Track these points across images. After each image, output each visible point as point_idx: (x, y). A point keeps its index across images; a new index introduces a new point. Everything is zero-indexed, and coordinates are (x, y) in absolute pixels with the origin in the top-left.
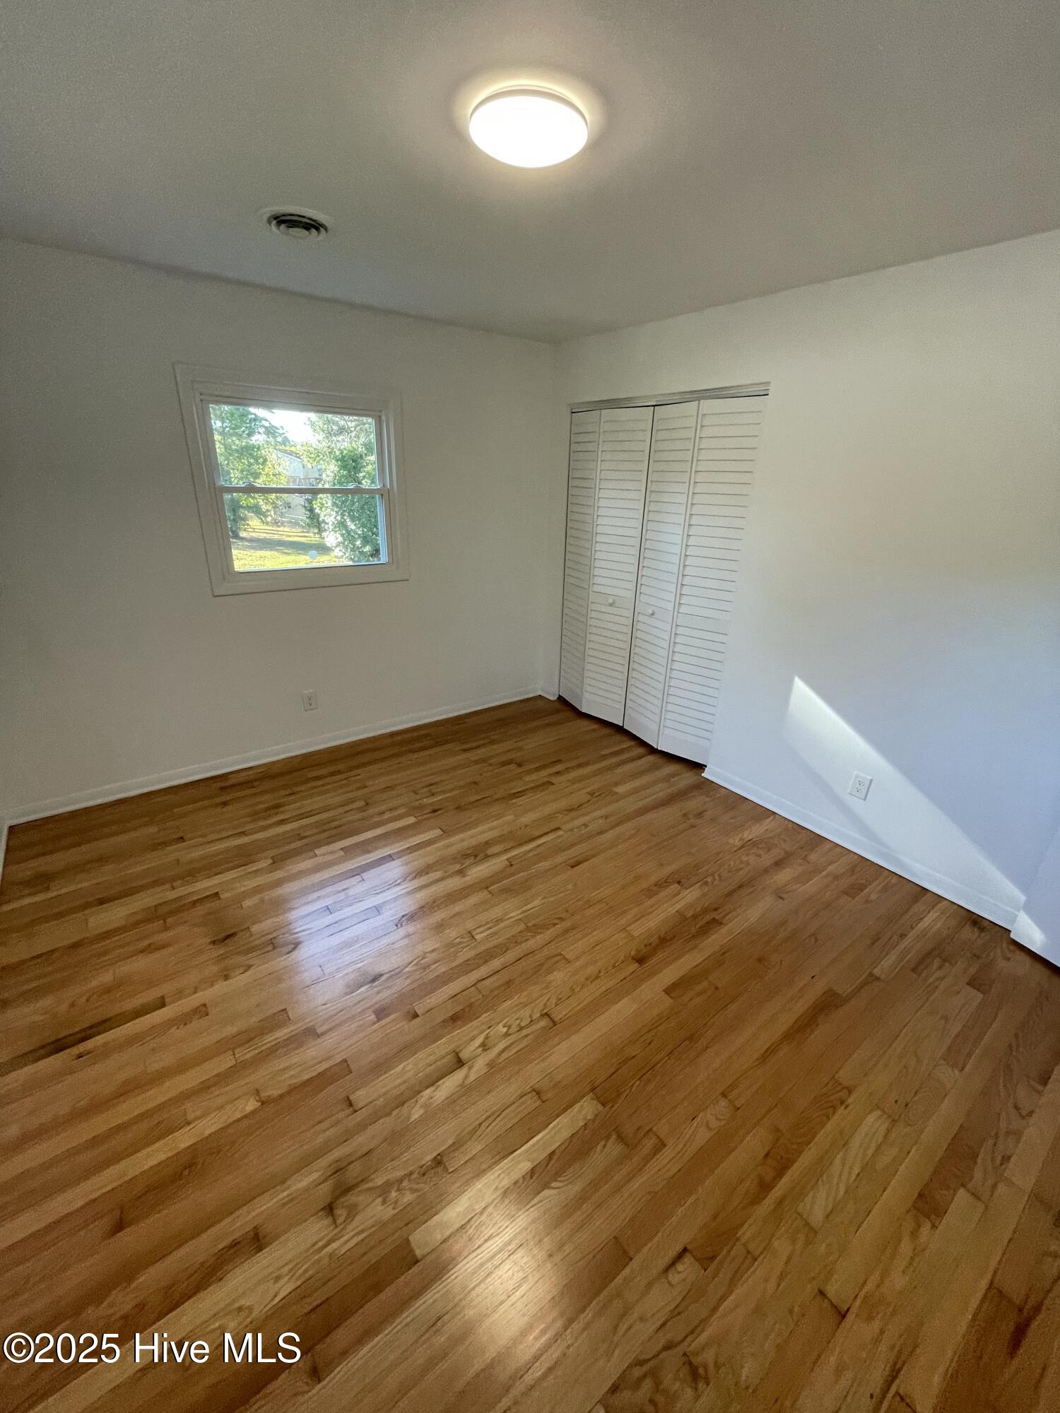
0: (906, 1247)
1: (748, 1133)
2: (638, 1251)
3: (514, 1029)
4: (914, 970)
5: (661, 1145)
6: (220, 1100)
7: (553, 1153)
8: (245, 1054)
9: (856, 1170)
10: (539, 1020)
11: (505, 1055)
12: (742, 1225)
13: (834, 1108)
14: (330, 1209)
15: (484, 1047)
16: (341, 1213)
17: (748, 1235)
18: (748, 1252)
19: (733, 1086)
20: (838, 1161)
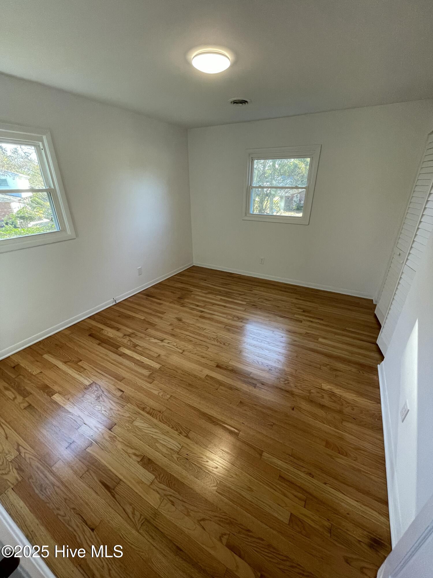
0: (130, 451)
1: (160, 404)
2: (123, 383)
3: (176, 346)
4: (280, 476)
5: (151, 383)
6: (142, 315)
7: (143, 362)
8: (153, 313)
9: (154, 437)
10: (182, 350)
11: (167, 347)
12: (131, 404)
13: (177, 430)
14: (125, 335)
15: (168, 343)
16: (125, 337)
17: (129, 405)
18: (124, 406)
19: (175, 398)
20: (156, 431)
